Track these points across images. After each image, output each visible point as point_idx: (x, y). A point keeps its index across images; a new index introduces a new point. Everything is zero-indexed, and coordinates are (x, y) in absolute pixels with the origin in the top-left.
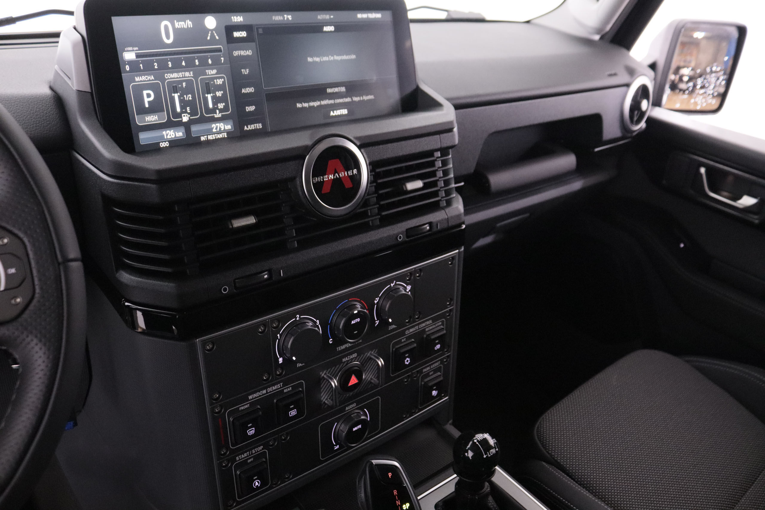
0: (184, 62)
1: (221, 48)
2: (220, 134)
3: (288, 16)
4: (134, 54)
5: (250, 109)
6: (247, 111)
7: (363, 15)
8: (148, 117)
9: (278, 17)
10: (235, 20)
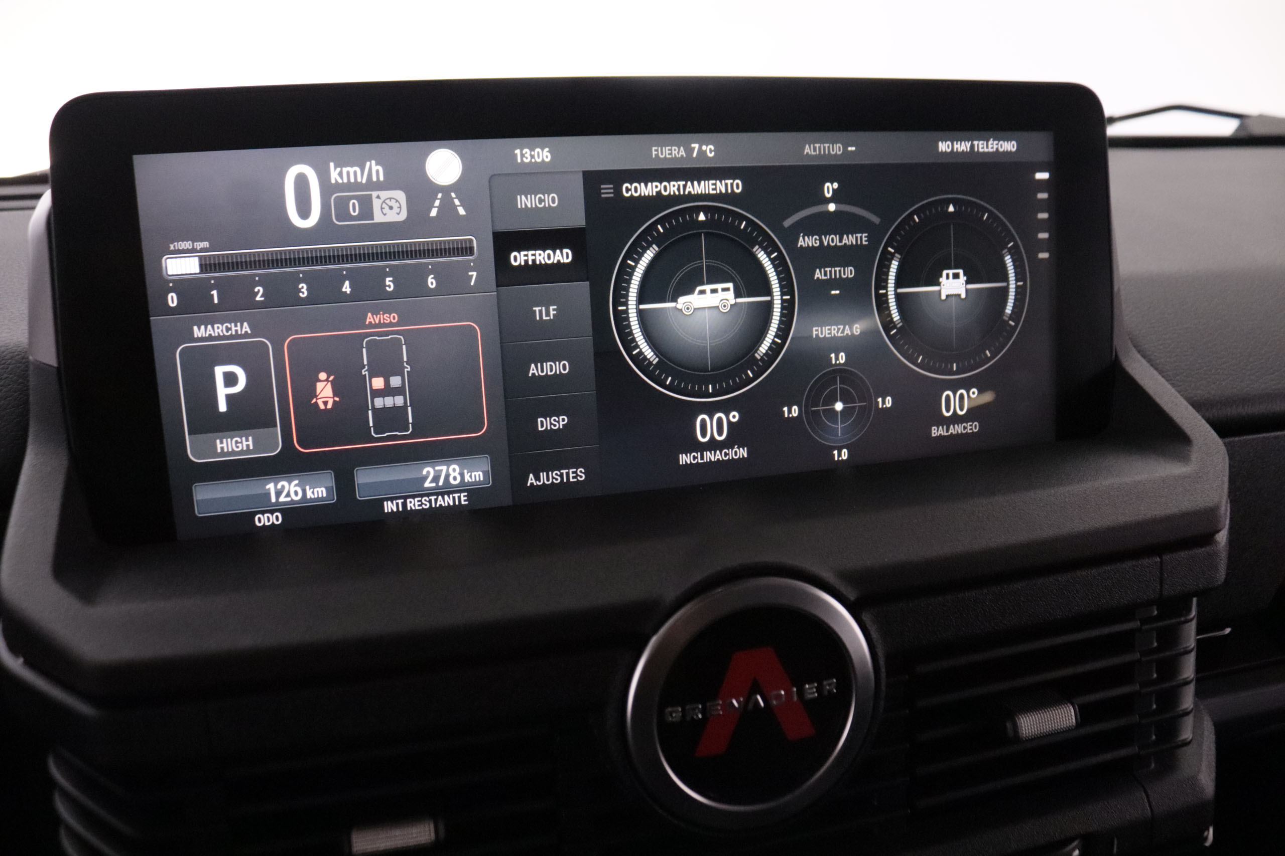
0: (347, 283)
1: (471, 241)
2: (446, 497)
3: (704, 148)
4: (197, 259)
5: (551, 424)
6: (540, 429)
7: (957, 144)
8: (225, 441)
9: (669, 150)
10: (524, 159)
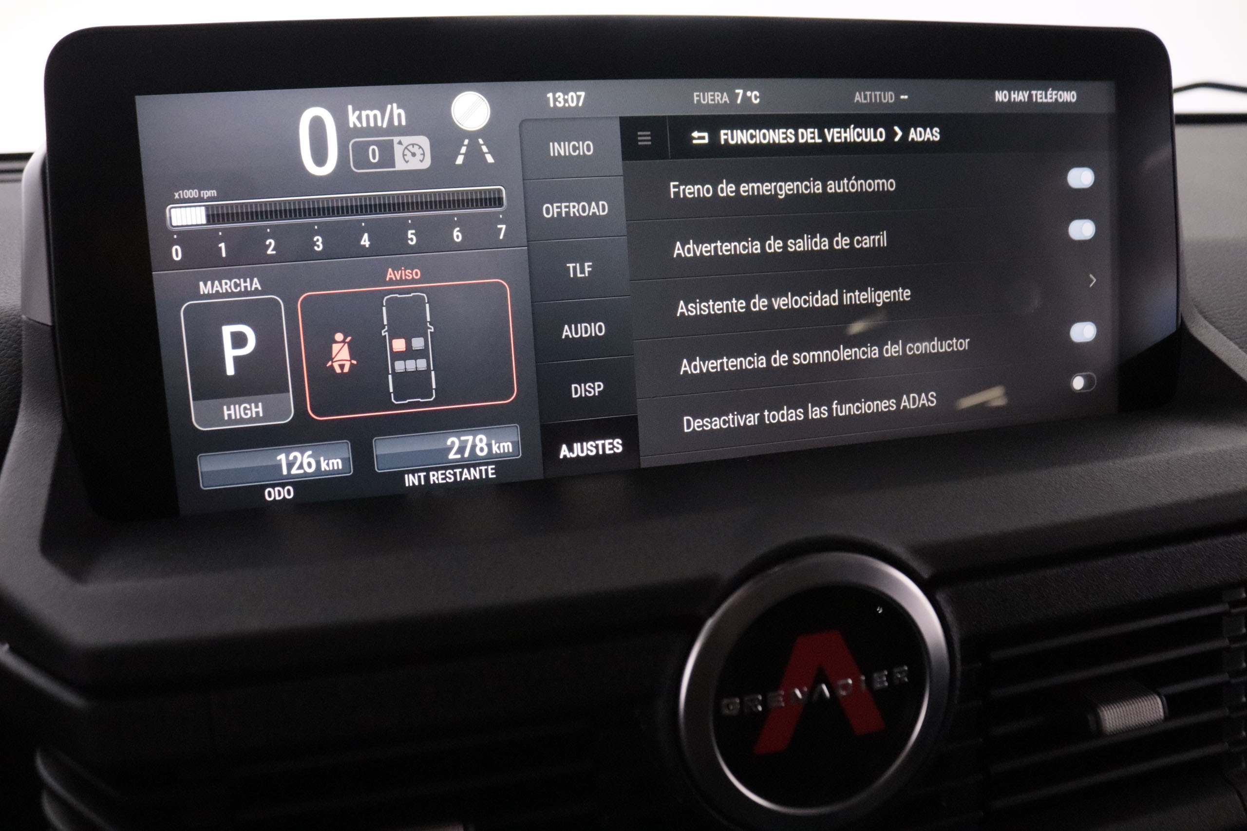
0: (366, 236)
1: (499, 191)
2: (472, 470)
3: (749, 94)
4: (203, 209)
5: (586, 390)
6: (574, 396)
7: (1014, 94)
8: (232, 407)
9: (711, 96)
10: (557, 104)
